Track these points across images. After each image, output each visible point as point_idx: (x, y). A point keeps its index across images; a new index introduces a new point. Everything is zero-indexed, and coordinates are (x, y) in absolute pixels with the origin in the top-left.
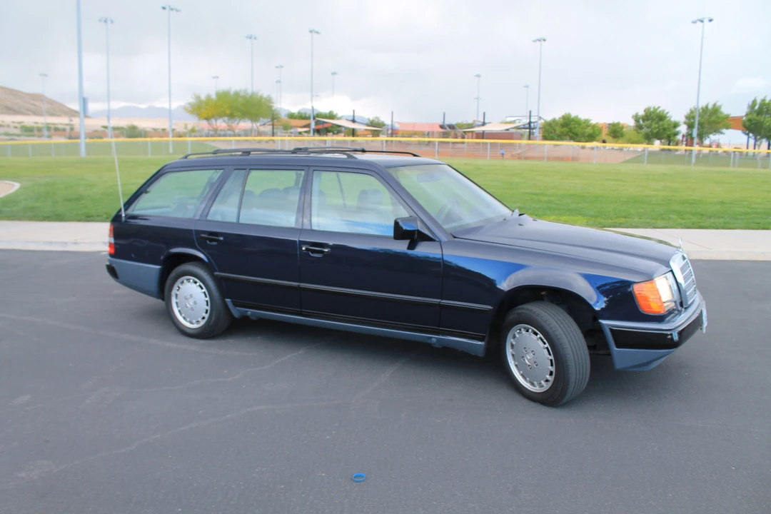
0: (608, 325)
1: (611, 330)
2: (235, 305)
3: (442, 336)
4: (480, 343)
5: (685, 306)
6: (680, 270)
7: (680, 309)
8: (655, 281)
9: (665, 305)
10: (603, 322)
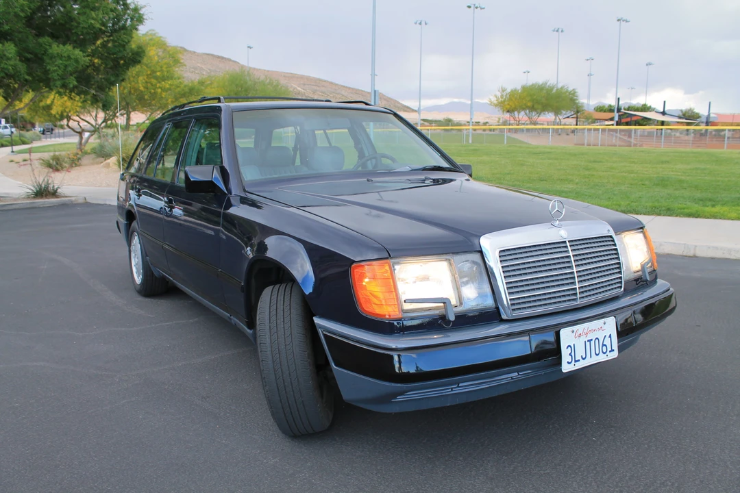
0: (321, 327)
1: (324, 334)
2: (151, 263)
3: (233, 316)
5: (504, 317)
6: (497, 255)
7: (452, 318)
8: (398, 263)
9: (407, 306)
10: (317, 320)
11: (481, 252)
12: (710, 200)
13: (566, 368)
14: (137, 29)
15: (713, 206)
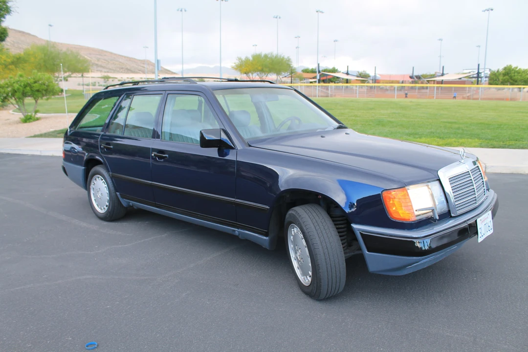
0: (359, 230)
1: (361, 234)
2: (123, 197)
3: (241, 229)
4: (265, 238)
5: (453, 215)
6: (448, 180)
7: (438, 218)
8: (408, 189)
9: (417, 213)
10: (355, 226)
11: (439, 180)
12: (416, 134)
13: (480, 240)
14: (4, 18)
15: (420, 138)
